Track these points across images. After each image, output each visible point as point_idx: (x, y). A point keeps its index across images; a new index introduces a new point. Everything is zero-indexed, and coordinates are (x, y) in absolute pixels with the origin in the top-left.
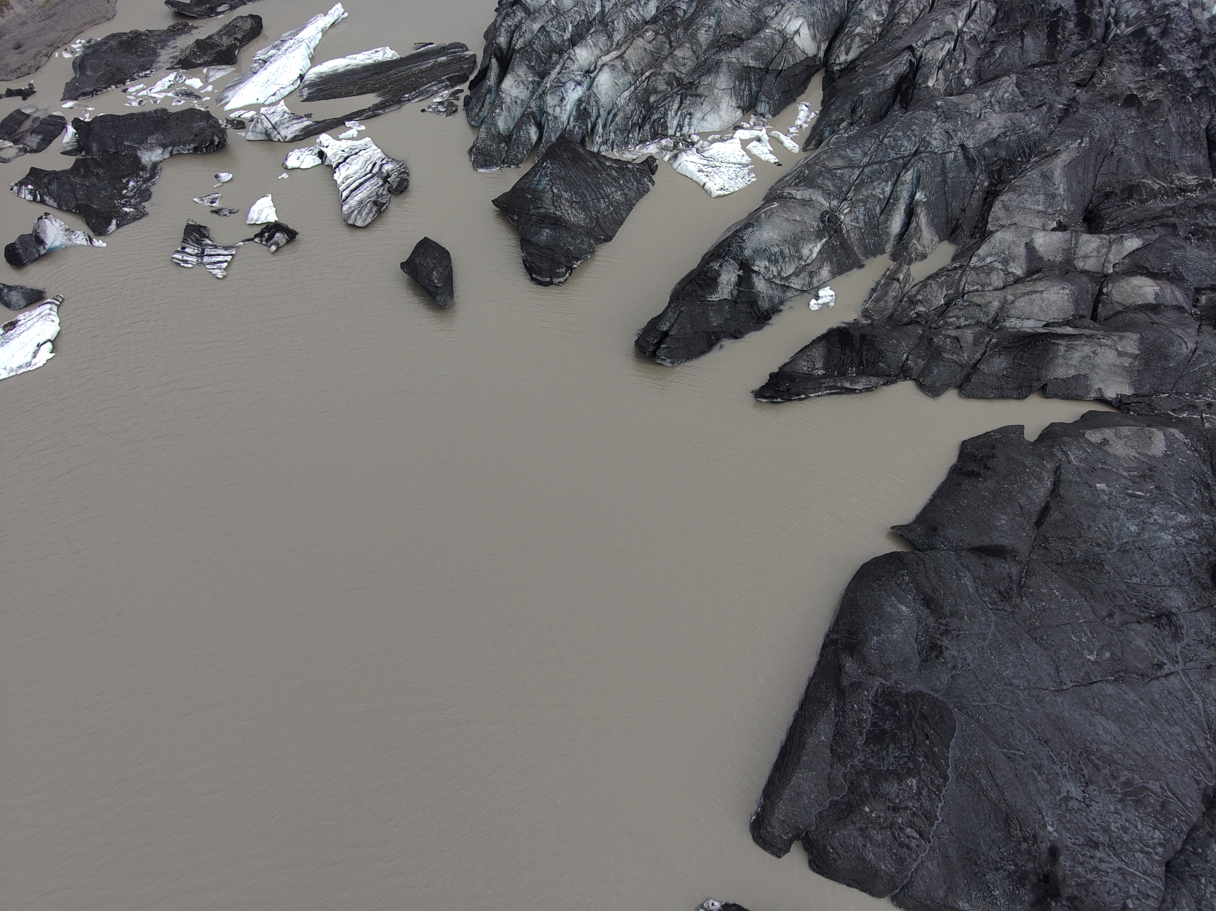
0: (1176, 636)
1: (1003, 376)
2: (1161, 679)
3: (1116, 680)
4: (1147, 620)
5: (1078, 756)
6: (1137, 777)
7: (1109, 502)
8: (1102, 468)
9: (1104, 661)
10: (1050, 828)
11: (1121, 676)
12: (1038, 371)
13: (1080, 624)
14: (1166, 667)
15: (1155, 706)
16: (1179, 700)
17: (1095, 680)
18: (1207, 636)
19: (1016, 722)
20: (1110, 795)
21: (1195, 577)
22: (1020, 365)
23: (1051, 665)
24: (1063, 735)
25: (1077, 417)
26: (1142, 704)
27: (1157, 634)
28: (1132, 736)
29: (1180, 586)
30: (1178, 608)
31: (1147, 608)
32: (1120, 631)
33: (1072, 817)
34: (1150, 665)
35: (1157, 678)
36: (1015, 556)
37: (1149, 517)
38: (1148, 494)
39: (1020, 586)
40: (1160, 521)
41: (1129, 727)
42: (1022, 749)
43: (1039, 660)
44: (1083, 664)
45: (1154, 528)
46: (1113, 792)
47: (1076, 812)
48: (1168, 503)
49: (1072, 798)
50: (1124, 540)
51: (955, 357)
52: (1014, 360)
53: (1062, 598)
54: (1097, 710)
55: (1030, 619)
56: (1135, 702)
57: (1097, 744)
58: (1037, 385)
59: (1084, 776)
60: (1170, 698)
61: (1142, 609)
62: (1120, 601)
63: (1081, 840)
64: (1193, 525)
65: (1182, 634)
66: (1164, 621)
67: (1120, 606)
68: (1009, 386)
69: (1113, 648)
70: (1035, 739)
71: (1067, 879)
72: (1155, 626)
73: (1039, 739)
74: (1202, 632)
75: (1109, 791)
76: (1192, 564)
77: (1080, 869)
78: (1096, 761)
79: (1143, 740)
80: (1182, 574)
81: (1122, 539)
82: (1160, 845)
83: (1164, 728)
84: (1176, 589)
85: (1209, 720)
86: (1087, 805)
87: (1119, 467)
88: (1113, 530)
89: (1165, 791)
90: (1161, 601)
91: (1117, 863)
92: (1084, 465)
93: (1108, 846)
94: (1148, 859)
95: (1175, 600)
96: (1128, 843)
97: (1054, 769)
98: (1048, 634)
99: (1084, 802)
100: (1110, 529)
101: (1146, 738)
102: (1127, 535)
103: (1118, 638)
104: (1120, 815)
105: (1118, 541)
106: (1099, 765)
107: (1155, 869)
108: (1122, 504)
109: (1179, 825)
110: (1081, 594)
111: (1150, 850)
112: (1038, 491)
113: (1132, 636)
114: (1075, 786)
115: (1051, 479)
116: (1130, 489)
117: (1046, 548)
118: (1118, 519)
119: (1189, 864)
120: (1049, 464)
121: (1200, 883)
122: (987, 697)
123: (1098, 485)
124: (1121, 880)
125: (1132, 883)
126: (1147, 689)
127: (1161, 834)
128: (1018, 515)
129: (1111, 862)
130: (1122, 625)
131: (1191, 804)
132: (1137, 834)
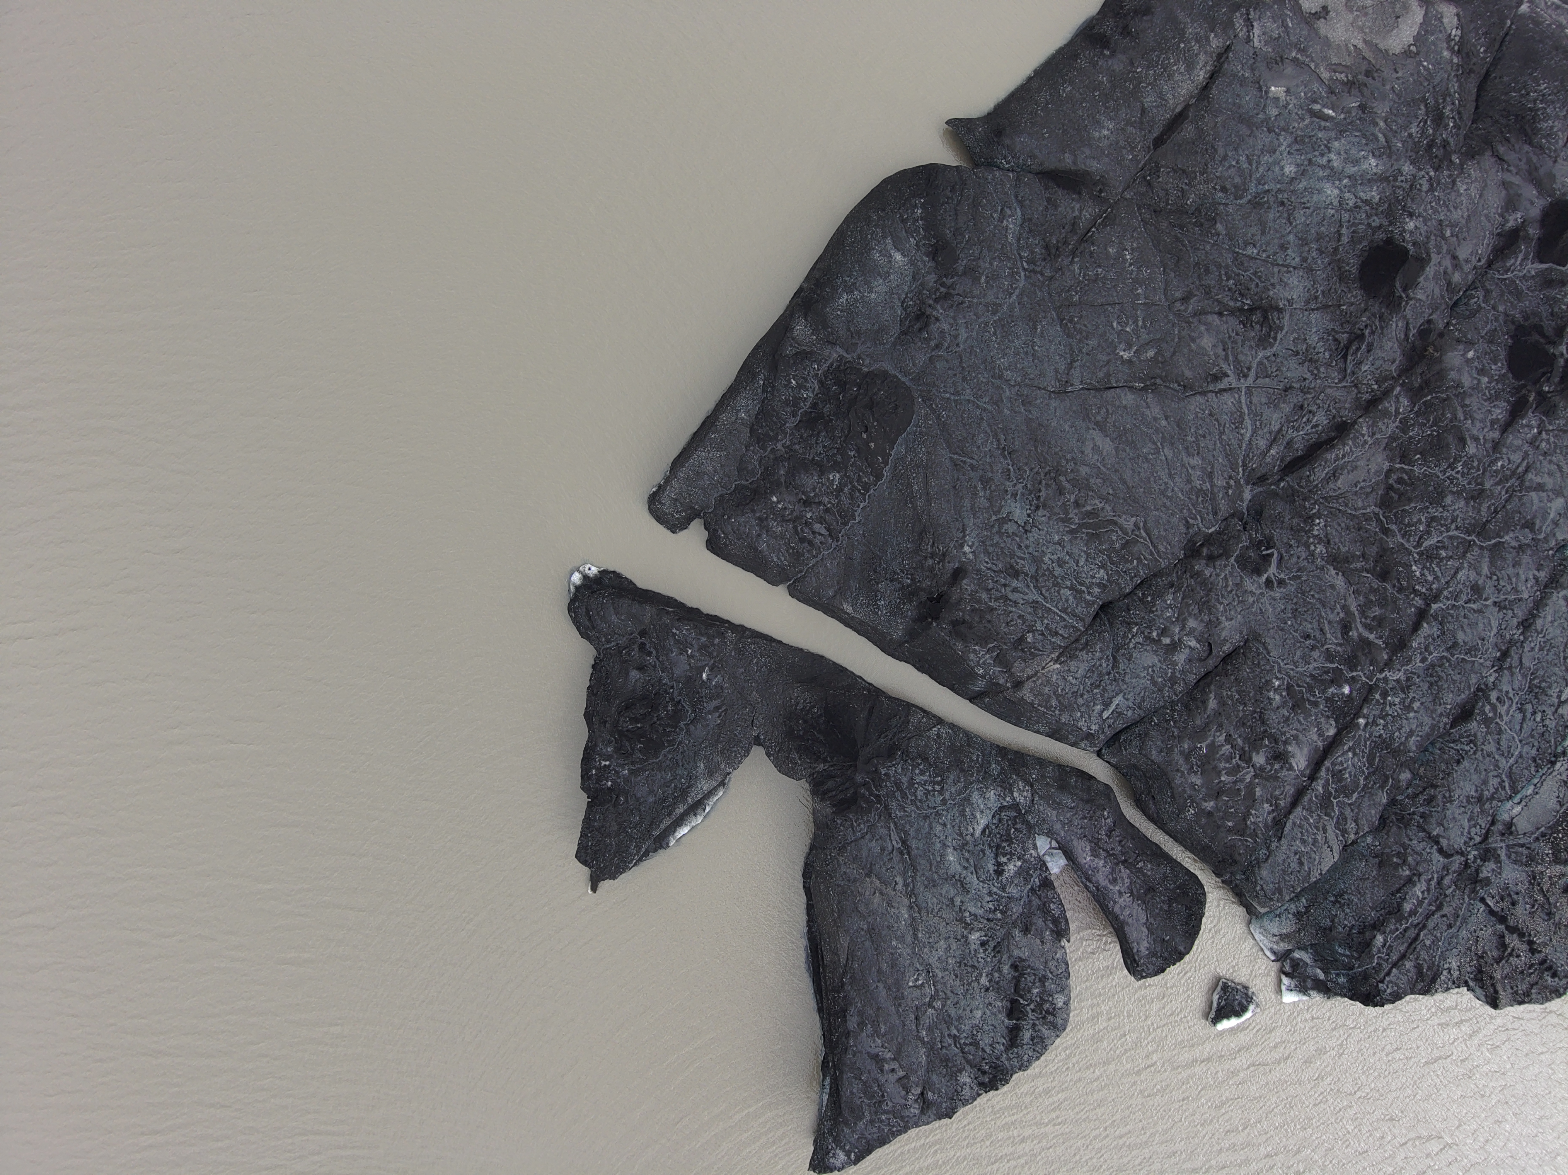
2: (1210, 395)
3: (1145, 389)
4: (1232, 312)
5: (1042, 475)
6: (1108, 508)
7: (1276, 119)
8: (1295, 60)
9: (1140, 361)
10: (967, 549)
11: (1154, 385)
13: (1135, 308)
14: (1226, 380)
15: (1181, 428)
16: (1219, 424)
17: (1115, 385)
18: (1308, 346)
19: (984, 425)
20: (1060, 524)
21: (1339, 260)
23: (1065, 359)
24: (1036, 448)
26: (1164, 423)
27: (1237, 334)
28: (1127, 461)
29: (1310, 270)
30: (1290, 302)
31: (1243, 296)
32: (1189, 322)
33: (1000, 541)
34: (1203, 375)
35: (1203, 393)
36: (1099, 192)
37: (1322, 155)
38: (1342, 116)
39: (1083, 239)
40: (1335, 165)
41: (1130, 449)
42: (976, 457)
43: (1052, 350)
44: (1108, 362)
45: (1321, 173)
46: (1067, 520)
47: (1007, 537)
48: (1364, 136)
49: (1010, 520)
50: (1266, 187)
53: (1131, 265)
55: (1069, 291)
56: (1155, 419)
57: (1076, 464)
59: (1038, 498)
61: (1237, 295)
63: (1001, 566)
64: (1382, 179)
65: (1275, 339)
66: (1258, 316)
67: (1209, 286)
69: (1164, 345)
70: (998, 448)
71: (961, 603)
72: (1241, 322)
73: (1004, 448)
74: (1305, 340)
75: (1062, 518)
76: (1345, 240)
77: (984, 596)
78: (1065, 484)
79: (1141, 467)
80: (1322, 253)
81: (1264, 184)
82: (1099, 585)
83: (1177, 457)
84: (1301, 274)
85: (1248, 455)
86: (1026, 531)
87: (1322, 61)
88: (1257, 168)
89: (1139, 529)
90: (1270, 287)
91: (1034, 596)
92: (1270, 50)
93: (1032, 577)
94: (1075, 598)
95: (1293, 288)
96: (1057, 578)
97: (1005, 486)
98: (1082, 316)
99: (1023, 527)
100: (1254, 167)
101: (1146, 465)
102: (1274, 179)
103: (1179, 332)
104: (1063, 547)
105: (1256, 187)
106: (1065, 488)
107: (1079, 608)
108: (1294, 128)
109: (1136, 568)
110: (1161, 262)
111: (1083, 588)
112: (1178, 87)
113: (1201, 332)
114: (1022, 508)
115: (1208, 68)
116: (1317, 103)
117: (1149, 183)
118: (1274, 152)
119: (1129, 610)
120: (1215, 41)
121: (1130, 630)
122: (963, 390)
123: (1273, 88)
124: (1030, 613)
125: (1042, 618)
126: (1182, 404)
127: (1107, 574)
128: (1132, 125)
129: (1027, 594)
130: (1195, 314)
131: (1166, 548)
132: (1075, 570)
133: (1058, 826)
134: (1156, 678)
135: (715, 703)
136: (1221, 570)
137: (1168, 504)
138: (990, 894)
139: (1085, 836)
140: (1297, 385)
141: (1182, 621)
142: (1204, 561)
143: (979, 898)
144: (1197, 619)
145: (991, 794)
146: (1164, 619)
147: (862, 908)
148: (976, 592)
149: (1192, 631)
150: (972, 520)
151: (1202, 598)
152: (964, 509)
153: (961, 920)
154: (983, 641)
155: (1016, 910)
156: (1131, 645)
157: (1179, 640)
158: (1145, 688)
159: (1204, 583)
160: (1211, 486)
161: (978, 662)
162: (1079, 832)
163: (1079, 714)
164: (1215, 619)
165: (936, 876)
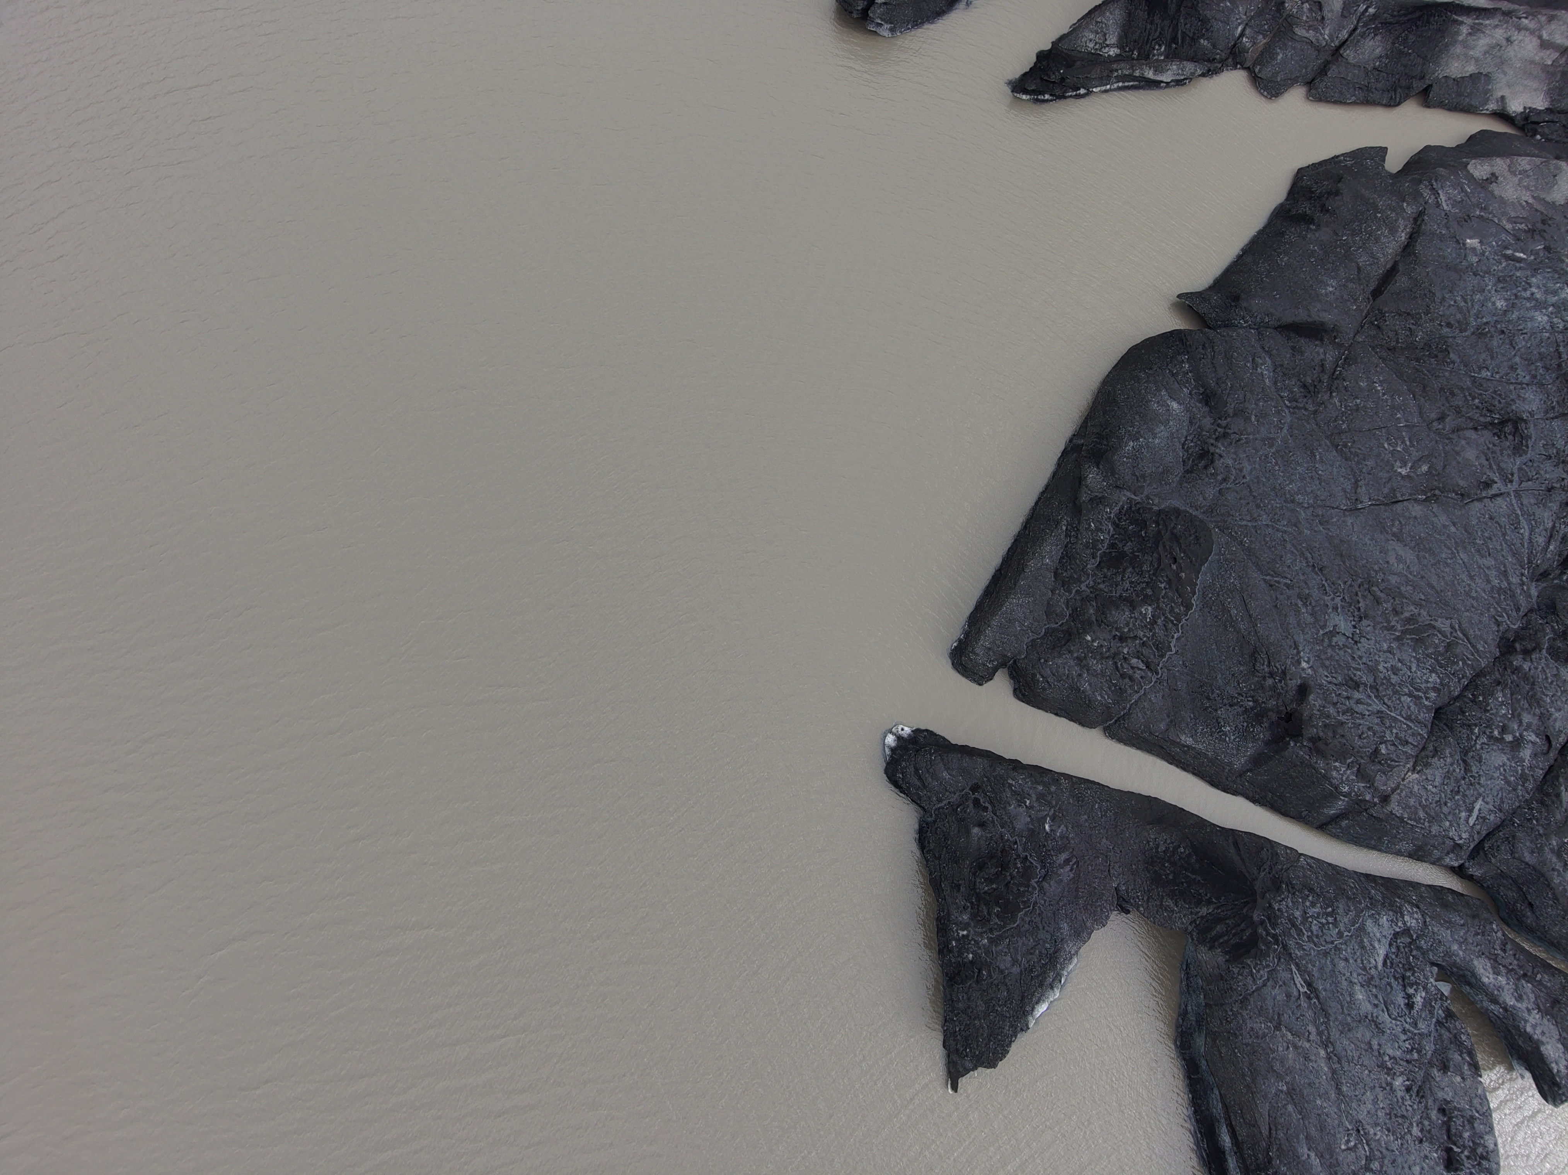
0: (1518, 450)
1: (1375, 68)
2: (1486, 500)
3: (1427, 500)
4: (1485, 426)
5: (1356, 586)
6: (1424, 613)
7: (1478, 265)
8: (1480, 217)
9: (1418, 475)
10: (1304, 665)
11: (1435, 495)
12: (1424, 64)
13: (1399, 430)
14: (1495, 486)
15: (1469, 533)
16: (1501, 527)
17: (1401, 499)
18: (1558, 450)
19: (1289, 546)
20: (1385, 632)
22: (1401, 53)
23: (1349, 479)
24: (1344, 562)
25: (1463, 140)
26: (1453, 529)
27: (1494, 445)
28: (1429, 566)
29: (1541, 385)
30: (1532, 414)
31: (1490, 411)
32: (1450, 439)
33: (1334, 654)
34: (1475, 483)
35: (1480, 500)
36: (1335, 338)
37: (1525, 290)
38: (1533, 257)
39: (1333, 377)
40: (1538, 296)
41: (1430, 555)
42: (1289, 576)
43: (1335, 473)
44: (1390, 479)
45: (1528, 305)
46: (1391, 628)
47: (1340, 649)
48: (1555, 271)
49: (1338, 633)
50: (1485, 320)
51: (1311, 34)
52: (1393, 43)
53: (1384, 394)
54: (1394, 535)
55: (1335, 421)
56: (1445, 526)
57: (1384, 574)
58: (1418, 85)
59: (1359, 609)
60: (1490, 524)
61: (1485, 411)
62: (1458, 401)
63: (1340, 679)
65: (1527, 446)
66: (1509, 428)
67: (1458, 406)
68: (1379, 86)
69: (1434, 460)
70: (1308, 566)
71: (1313, 719)
72: (1495, 434)
73: (1313, 566)
74: (1554, 445)
75: (1386, 627)
77: (1332, 710)
78: (1379, 593)
79: (1443, 572)
80: (1548, 369)
81: (1482, 318)
82: (1434, 689)
83: (1473, 560)
84: (1534, 389)
85: (1532, 552)
86: (1356, 642)
87: (1503, 216)
88: (1473, 305)
89: (1456, 631)
90: (1511, 402)
91: (1377, 706)
92: (1457, 211)
93: (1371, 687)
94: (1415, 704)
95: (1530, 402)
96: (1395, 686)
97: (1324, 601)
98: (1354, 441)
99: (1352, 639)
100: (1470, 304)
101: (1447, 570)
102: (1490, 313)
103: (1444, 448)
104: (1394, 655)
105: (1476, 320)
106: (1380, 598)
107: (1422, 714)
108: (1494, 270)
109: (1462, 669)
110: (1409, 390)
111: (1420, 694)
112: (1386, 247)
113: (1462, 446)
114: (1345, 620)
115: (1408, 230)
116: (1509, 249)
117: (1378, 327)
118: (1483, 291)
119: (1464, 712)
120: (1409, 208)
121: (1472, 732)
122: (1259, 516)
123: (1468, 241)
124: (1377, 724)
125: (1390, 727)
126: (1463, 512)
127: (1439, 677)
128: (1352, 281)
129: (1371, 705)
130: (1453, 431)
131: (1484, 647)
132: (1409, 677)
133: (1455, 947)
134: (1509, 777)
135: (1063, 856)
136: (1538, 663)
137: (1475, 604)
138: (1404, 1031)
139: (1483, 954)
140: (1558, 486)
141: (1516, 715)
142: (1521, 656)
143: (1395, 1039)
144: (1529, 713)
145: (1384, 920)
146: (1500, 716)
147: (1277, 1066)
148: (1324, 707)
149: (1529, 726)
150: (1302, 636)
151: (1528, 692)
152: (1291, 626)
153: (1382, 1066)
154: (1341, 756)
155: (1429, 1048)
156: (1478, 747)
157: (1521, 735)
158: (1501, 789)
159: (1525, 677)
160: (1509, 584)
161: (1342, 779)
162: (1477, 949)
163: (1447, 824)
164: (1545, 712)
165: (1349, 1019)
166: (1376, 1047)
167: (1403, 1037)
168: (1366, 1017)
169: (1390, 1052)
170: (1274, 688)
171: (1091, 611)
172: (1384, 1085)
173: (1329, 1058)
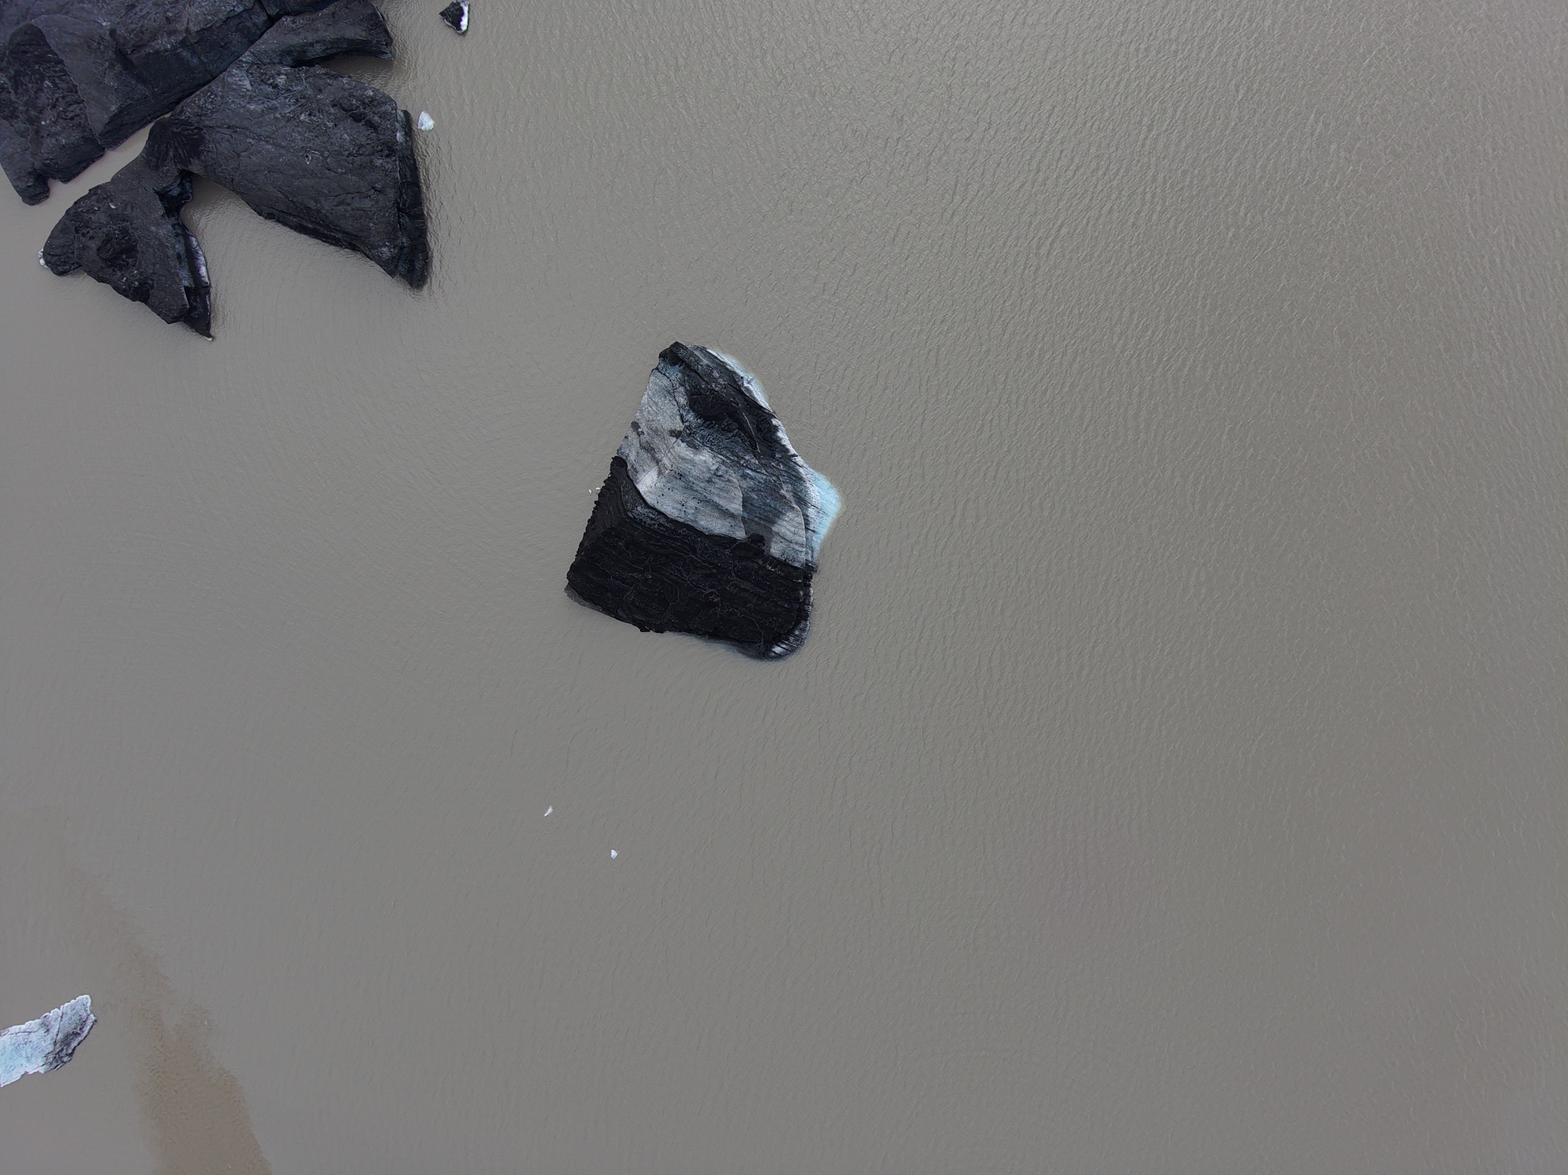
148: (127, 29)
150: (94, 15)
152: (87, 17)
154: (154, 38)
166: (279, 116)
167: (287, 100)
168: (263, 111)
169: (288, 111)
170: (105, 47)
171: (33, 113)
172: (297, 124)
173: (267, 142)
